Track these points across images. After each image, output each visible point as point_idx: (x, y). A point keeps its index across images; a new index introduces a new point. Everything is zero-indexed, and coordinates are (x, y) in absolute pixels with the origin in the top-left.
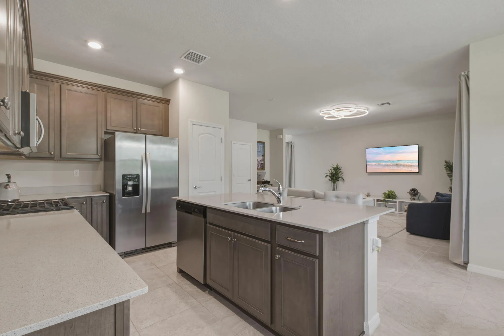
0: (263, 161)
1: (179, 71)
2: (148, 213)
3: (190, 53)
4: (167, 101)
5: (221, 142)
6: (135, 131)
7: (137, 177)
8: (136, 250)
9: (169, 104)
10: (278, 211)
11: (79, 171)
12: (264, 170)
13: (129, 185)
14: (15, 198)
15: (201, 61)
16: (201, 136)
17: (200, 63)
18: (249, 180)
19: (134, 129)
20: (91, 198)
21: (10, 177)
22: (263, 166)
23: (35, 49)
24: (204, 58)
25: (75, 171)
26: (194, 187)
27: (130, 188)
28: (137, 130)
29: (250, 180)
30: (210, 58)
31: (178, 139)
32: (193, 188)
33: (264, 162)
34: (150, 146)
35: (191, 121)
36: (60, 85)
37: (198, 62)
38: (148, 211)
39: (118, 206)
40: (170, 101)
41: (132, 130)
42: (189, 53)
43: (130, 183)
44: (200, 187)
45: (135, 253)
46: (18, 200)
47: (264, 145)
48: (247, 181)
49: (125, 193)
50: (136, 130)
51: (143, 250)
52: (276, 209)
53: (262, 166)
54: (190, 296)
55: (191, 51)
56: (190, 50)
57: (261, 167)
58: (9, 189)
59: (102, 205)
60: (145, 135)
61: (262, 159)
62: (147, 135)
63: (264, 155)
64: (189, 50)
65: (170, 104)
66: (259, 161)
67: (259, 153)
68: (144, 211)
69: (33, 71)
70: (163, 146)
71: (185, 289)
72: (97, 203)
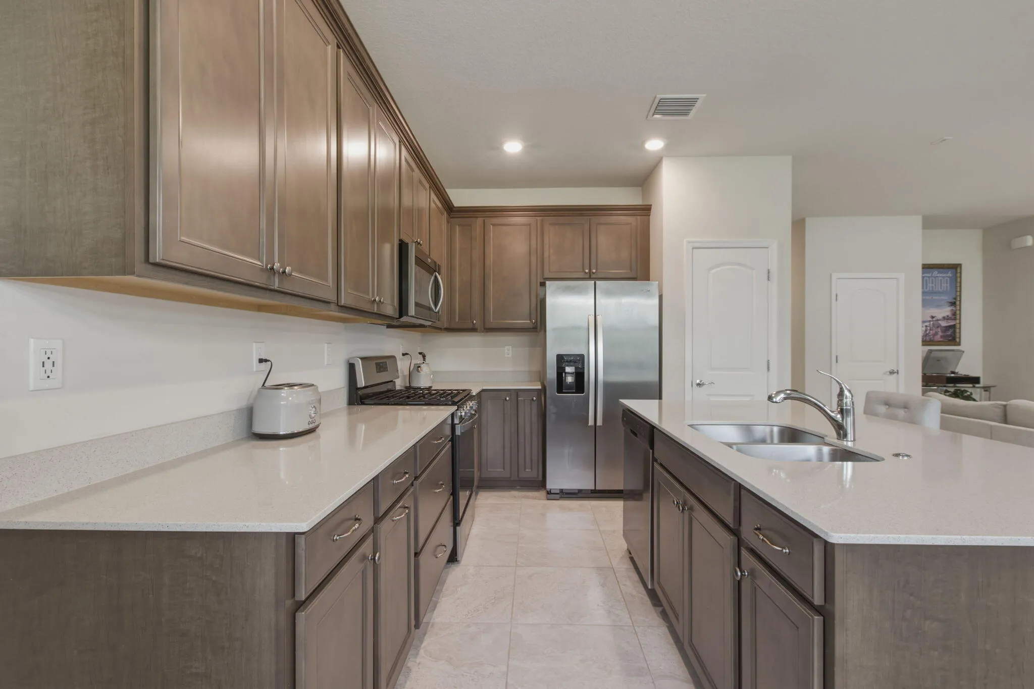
0: (955, 319)
1: (654, 145)
2: (599, 426)
3: (660, 101)
4: (645, 210)
5: (769, 280)
6: (587, 276)
7: (579, 360)
8: (580, 491)
9: (650, 216)
10: (826, 457)
11: (511, 348)
12: (959, 344)
13: (569, 373)
14: (427, 385)
15: (689, 110)
16: (714, 271)
17: (688, 115)
18: (892, 373)
19: (586, 272)
20: (517, 391)
21: (425, 356)
22: (954, 332)
23: (442, 178)
24: (692, 102)
25: (506, 348)
26: (698, 381)
27: (570, 379)
28: (591, 272)
29: (898, 373)
30: (705, 95)
31: (657, 282)
32: (694, 385)
33: (960, 323)
34: (602, 301)
35: (689, 242)
36: (484, 221)
37: (686, 113)
38: (599, 423)
39: (551, 409)
40: (651, 208)
41: (581, 275)
42: (659, 103)
43: (569, 369)
44: (712, 383)
45: (580, 495)
46: (431, 387)
47: (956, 273)
48: (884, 374)
49: (561, 385)
50: (588, 274)
51: (592, 493)
52: (820, 452)
53: (949, 333)
54: (624, 603)
55: (659, 96)
56: (657, 96)
57: (948, 336)
58: (422, 373)
59: (531, 404)
60: (593, 282)
61: (949, 314)
62: (597, 282)
63: (958, 303)
64: (655, 97)
65: (651, 214)
66: (938, 320)
67: (928, 298)
68: (591, 422)
69: (454, 209)
70: (626, 300)
71: (622, 586)
72: (524, 400)
